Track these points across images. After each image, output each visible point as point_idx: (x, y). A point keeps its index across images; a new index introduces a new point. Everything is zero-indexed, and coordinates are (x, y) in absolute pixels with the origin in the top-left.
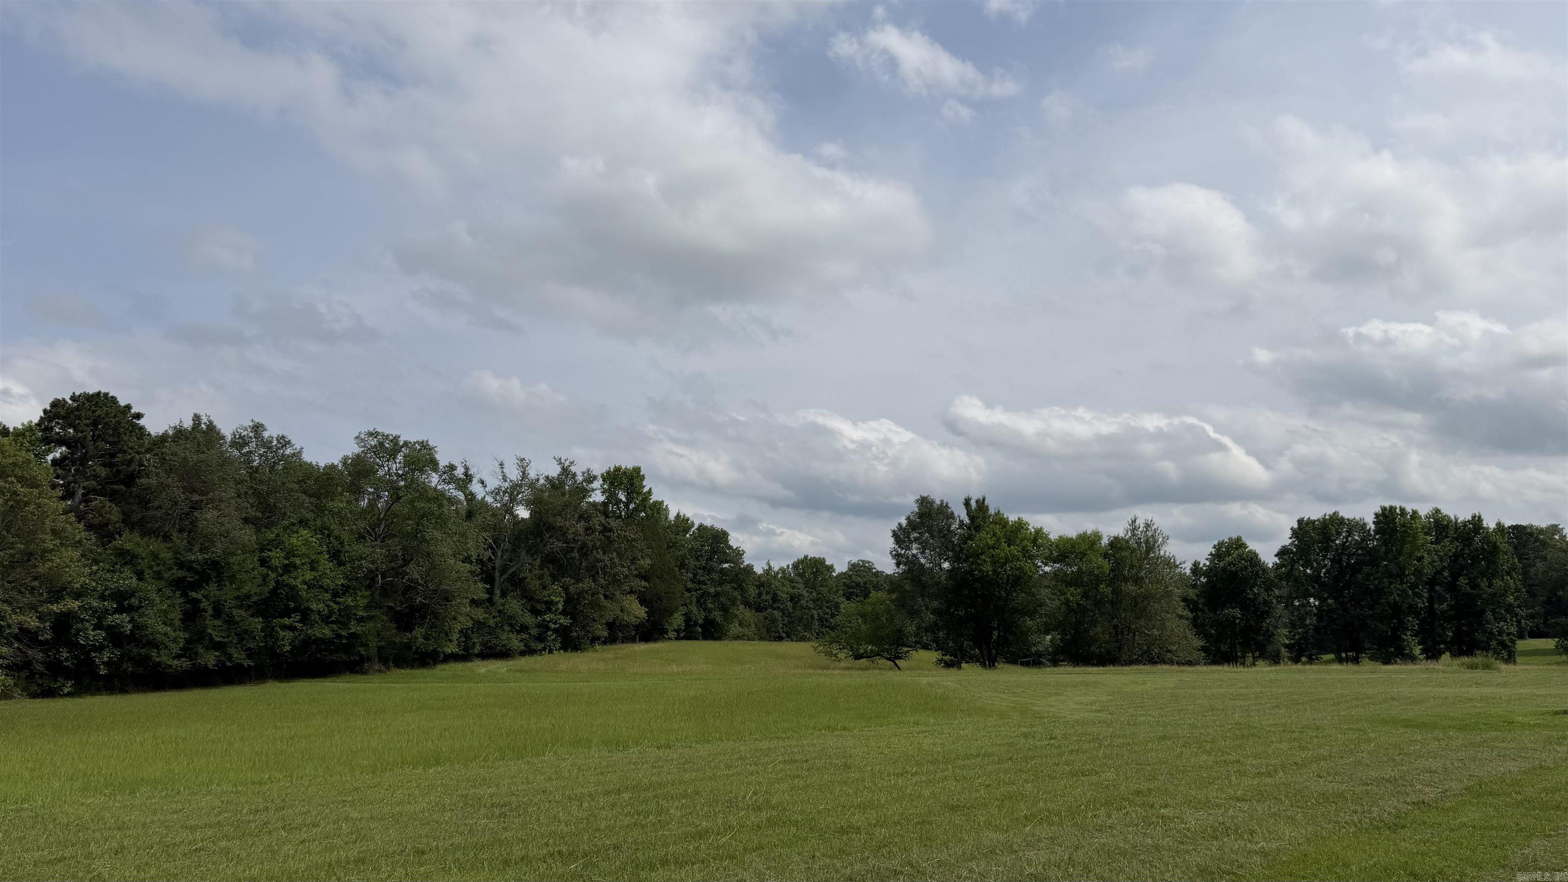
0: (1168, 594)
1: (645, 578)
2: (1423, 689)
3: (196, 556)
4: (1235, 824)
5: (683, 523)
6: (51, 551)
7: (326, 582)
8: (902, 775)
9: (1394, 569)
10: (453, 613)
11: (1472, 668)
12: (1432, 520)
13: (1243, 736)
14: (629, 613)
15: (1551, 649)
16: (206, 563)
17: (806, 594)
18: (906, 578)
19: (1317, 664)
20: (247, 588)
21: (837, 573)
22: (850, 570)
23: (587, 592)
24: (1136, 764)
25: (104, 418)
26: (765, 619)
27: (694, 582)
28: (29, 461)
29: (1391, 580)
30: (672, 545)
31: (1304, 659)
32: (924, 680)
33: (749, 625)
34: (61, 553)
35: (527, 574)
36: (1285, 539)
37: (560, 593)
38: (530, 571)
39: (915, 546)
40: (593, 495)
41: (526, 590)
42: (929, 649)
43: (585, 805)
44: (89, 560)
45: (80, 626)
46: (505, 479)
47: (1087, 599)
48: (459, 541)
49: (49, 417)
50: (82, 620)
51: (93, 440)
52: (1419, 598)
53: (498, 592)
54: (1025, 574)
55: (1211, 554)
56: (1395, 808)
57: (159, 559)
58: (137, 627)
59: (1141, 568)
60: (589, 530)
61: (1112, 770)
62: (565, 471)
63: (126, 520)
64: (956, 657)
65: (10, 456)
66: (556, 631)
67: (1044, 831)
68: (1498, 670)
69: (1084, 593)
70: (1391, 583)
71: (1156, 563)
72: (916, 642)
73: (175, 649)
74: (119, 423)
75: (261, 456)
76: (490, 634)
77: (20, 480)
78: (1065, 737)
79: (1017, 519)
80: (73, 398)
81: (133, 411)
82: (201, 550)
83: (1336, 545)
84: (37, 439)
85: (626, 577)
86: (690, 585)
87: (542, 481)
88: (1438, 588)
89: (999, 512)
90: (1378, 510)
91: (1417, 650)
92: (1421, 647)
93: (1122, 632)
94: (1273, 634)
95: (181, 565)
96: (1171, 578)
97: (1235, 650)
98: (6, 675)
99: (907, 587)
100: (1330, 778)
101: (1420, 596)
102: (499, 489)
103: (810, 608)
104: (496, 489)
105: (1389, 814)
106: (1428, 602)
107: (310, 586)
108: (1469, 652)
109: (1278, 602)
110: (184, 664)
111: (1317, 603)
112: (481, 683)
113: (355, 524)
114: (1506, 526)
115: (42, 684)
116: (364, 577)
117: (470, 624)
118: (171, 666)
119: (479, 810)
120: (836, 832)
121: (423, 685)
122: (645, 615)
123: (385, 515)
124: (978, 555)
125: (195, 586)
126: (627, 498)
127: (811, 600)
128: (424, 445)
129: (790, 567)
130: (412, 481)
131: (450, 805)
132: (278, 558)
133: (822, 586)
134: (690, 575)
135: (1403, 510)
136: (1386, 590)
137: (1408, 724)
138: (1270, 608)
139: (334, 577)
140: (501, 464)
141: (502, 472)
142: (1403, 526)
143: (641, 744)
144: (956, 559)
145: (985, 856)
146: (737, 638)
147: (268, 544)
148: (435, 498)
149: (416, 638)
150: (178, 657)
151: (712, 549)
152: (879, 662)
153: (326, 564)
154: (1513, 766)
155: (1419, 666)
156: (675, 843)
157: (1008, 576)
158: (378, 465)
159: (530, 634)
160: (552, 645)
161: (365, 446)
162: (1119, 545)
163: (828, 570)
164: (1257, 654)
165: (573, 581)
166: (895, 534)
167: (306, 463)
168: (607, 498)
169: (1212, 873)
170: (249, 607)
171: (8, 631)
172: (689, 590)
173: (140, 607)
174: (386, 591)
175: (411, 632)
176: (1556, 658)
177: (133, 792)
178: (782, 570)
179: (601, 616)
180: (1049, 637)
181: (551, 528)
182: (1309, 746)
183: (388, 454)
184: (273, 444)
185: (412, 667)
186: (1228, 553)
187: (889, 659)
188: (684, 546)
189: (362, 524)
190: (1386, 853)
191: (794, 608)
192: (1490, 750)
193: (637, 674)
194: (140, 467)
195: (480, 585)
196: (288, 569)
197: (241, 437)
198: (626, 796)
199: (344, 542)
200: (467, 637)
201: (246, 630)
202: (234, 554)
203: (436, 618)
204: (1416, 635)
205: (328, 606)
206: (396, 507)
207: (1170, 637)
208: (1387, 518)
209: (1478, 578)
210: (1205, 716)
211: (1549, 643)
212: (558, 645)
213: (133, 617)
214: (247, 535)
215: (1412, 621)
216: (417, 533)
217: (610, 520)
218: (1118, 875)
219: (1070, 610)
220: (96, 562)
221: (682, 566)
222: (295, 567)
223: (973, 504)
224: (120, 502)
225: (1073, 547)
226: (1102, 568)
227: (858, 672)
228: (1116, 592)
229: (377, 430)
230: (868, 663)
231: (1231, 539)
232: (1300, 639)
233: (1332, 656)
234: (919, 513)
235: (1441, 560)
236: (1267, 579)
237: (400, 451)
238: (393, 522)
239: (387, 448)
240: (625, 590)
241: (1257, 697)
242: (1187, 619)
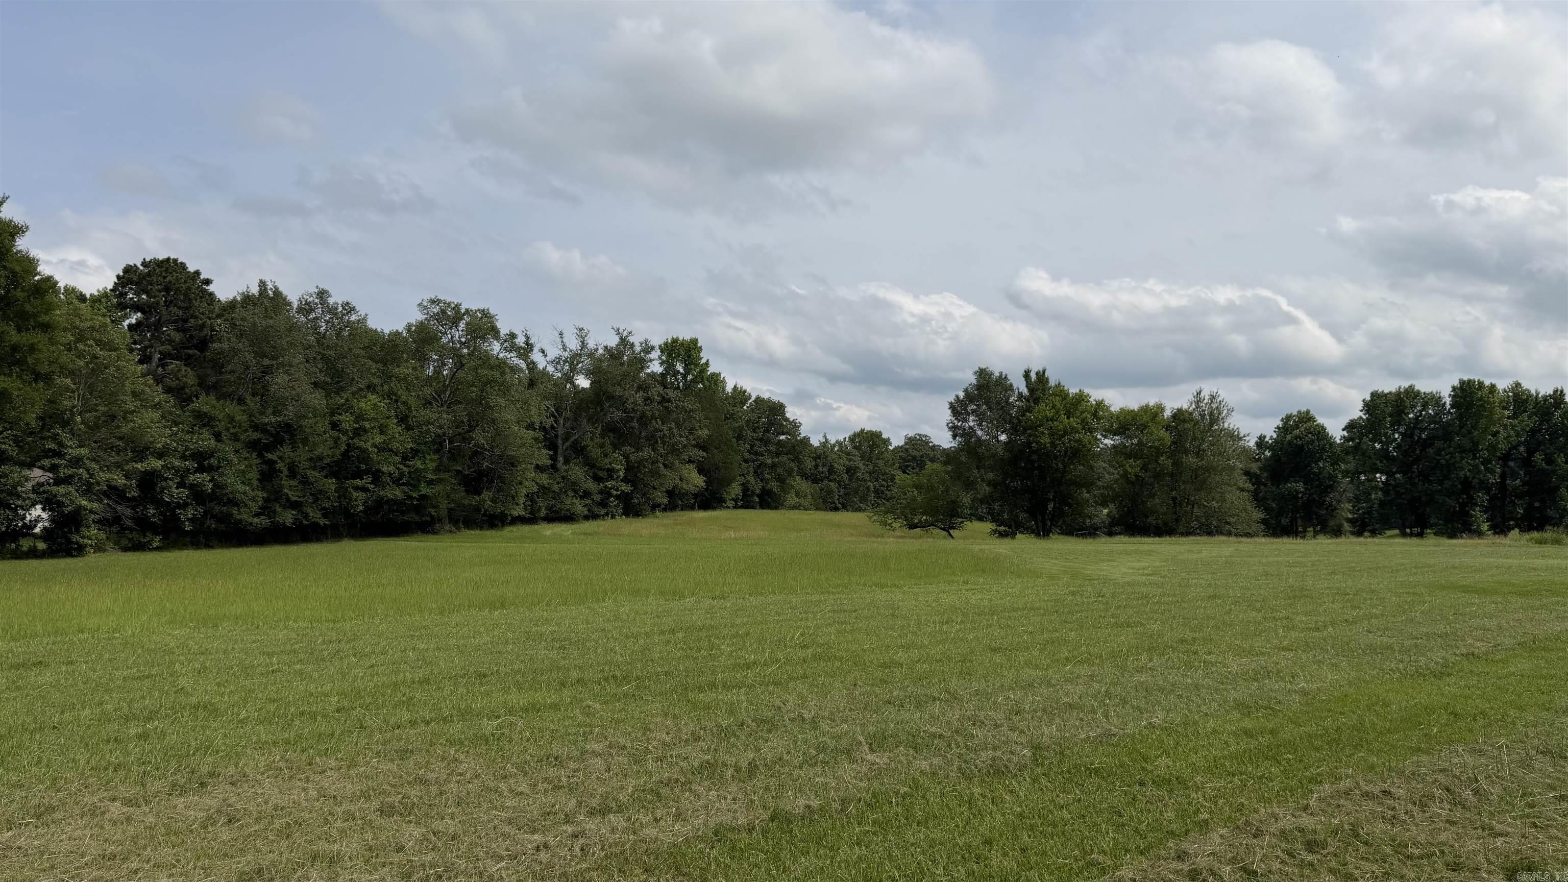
0: (1230, 467)
1: (703, 448)
2: (1486, 560)
3: (269, 419)
4: (1278, 669)
5: (740, 396)
6: (132, 412)
7: (395, 445)
8: (947, 623)
9: (1467, 444)
10: (519, 478)
11: (1541, 543)
12: (1511, 394)
13: (1295, 597)
14: (688, 483)
16: (279, 425)
17: (862, 467)
18: (962, 451)
19: (1380, 538)
20: (320, 450)
21: (893, 447)
22: (906, 444)
23: (646, 460)
25: (174, 284)
26: (821, 490)
27: (751, 453)
28: (105, 325)
29: (1464, 455)
30: (730, 417)
31: (1366, 534)
32: (976, 548)
33: (806, 496)
34: (142, 414)
35: (589, 442)
36: (1356, 412)
37: (621, 461)
38: (592, 439)
39: (971, 418)
40: (651, 366)
41: (588, 458)
42: (984, 520)
43: (641, 641)
44: (169, 421)
45: (164, 484)
46: (565, 348)
47: (1146, 472)
48: (522, 408)
49: (123, 283)
50: (166, 479)
51: (166, 305)
52: (1490, 473)
53: (561, 459)
54: (1084, 446)
55: (1278, 428)
56: (1443, 658)
57: (235, 421)
58: (217, 486)
59: (1203, 440)
60: (648, 400)
61: (1159, 622)
62: (624, 341)
63: (202, 383)
64: (1010, 527)
65: (87, 320)
66: (617, 497)
67: (1084, 670)
69: (1144, 466)
70: (1462, 458)
71: (1219, 436)
72: (971, 515)
73: (255, 508)
74: (189, 289)
75: (327, 322)
76: (554, 498)
77: (99, 343)
78: (1114, 595)
79: (1078, 391)
80: (144, 264)
81: (202, 277)
82: (274, 413)
83: (1410, 419)
84: (113, 305)
85: (685, 446)
86: (747, 455)
87: (601, 351)
88: (1512, 464)
89: (1059, 384)
90: (1456, 383)
91: (1485, 527)
92: (1489, 523)
93: (1180, 504)
94: (1336, 509)
95: (256, 428)
96: (1234, 451)
97: (1296, 524)
98: (99, 529)
99: (963, 459)
100: (1379, 633)
101: (1492, 472)
102: (559, 358)
103: (865, 481)
104: (557, 358)
105: (1436, 663)
106: (1500, 478)
107: (380, 449)
108: (1540, 528)
109: (1343, 477)
110: (262, 522)
111: (1383, 478)
112: (547, 543)
113: (421, 390)
115: (133, 538)
116: (432, 442)
117: (535, 489)
118: (251, 524)
119: (540, 643)
120: (878, 667)
121: (491, 544)
122: (703, 484)
123: (450, 382)
124: (1036, 427)
125: (269, 448)
126: (685, 370)
127: (867, 472)
128: (485, 314)
129: (847, 440)
130: (475, 349)
131: (512, 639)
132: (348, 421)
133: (878, 459)
134: (747, 446)
135: (1480, 383)
136: (1457, 465)
137: (1466, 589)
138: (1334, 482)
139: (403, 440)
140: (561, 334)
141: (562, 342)
142: (1480, 399)
143: (696, 595)
144: (1015, 429)
145: (1023, 687)
146: (794, 508)
147: (338, 409)
148: (497, 366)
149: (484, 501)
150: (257, 515)
151: (769, 421)
152: (934, 532)
153: (395, 428)
155: (1486, 541)
156: (723, 672)
157: (1066, 448)
158: (441, 333)
159: (593, 500)
160: (614, 511)
161: (428, 314)
162: (1182, 417)
163: (885, 443)
164: (1318, 528)
165: (633, 450)
166: (952, 407)
167: (371, 330)
168: (665, 369)
169: (1248, 707)
170: (323, 468)
171: (97, 488)
172: (746, 461)
173: (219, 467)
174: (454, 455)
175: (479, 495)
177: (216, 626)
178: (839, 443)
179: (661, 484)
180: (1105, 511)
181: (611, 398)
182: (1362, 606)
183: (450, 322)
184: (339, 310)
185: (481, 528)
186: (1297, 426)
187: (944, 529)
188: (741, 418)
189: (428, 391)
190: (1429, 695)
191: (850, 480)
192: (1548, 613)
193: (697, 538)
194: (211, 332)
195: (544, 451)
196: (359, 432)
197: (307, 303)
198: (680, 635)
199: (411, 407)
200: (533, 501)
201: (320, 490)
202: (305, 417)
203: (503, 482)
204: (1485, 512)
205: (398, 469)
206: (461, 374)
207: (1229, 509)
208: (1465, 391)
209: (1555, 454)
210: (1259, 580)
212: (620, 511)
213: (213, 477)
214: (317, 399)
215: (1482, 497)
216: (482, 400)
217: (668, 391)
219: (1128, 482)
220: (176, 424)
221: (739, 437)
222: (365, 431)
223: (1033, 376)
224: (195, 366)
225: (1134, 419)
226: (1163, 440)
227: (911, 541)
228: (1177, 464)
229: (439, 297)
230: (922, 532)
231: (1299, 412)
232: (1364, 513)
233: (1397, 532)
234: (977, 385)
235: (1518, 435)
236: (1334, 454)
237: (462, 319)
238: (457, 389)
239: (449, 316)
240: (684, 459)
241: (1313, 565)
242: (1248, 491)
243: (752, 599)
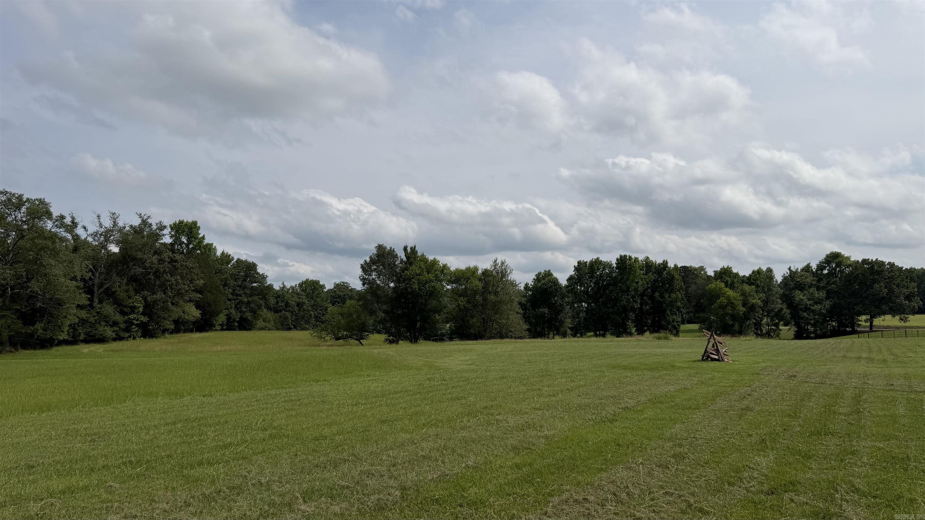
0: (512, 301)
1: (200, 292)
2: (634, 350)
4: (534, 422)
5: (226, 258)
8: (356, 405)
9: (625, 288)
10: (64, 314)
11: (659, 339)
12: (644, 263)
13: (543, 376)
14: (188, 315)
15: (696, 330)
17: (306, 302)
18: (369, 292)
19: (584, 337)
21: (327, 289)
22: (335, 287)
23: (159, 301)
24: (487, 392)
26: (280, 317)
27: (233, 295)
29: (623, 293)
30: (219, 272)
31: (578, 335)
32: (376, 351)
33: (270, 321)
35: (118, 289)
36: (571, 272)
37: (140, 301)
38: (119, 287)
39: (374, 273)
40: (164, 238)
41: (117, 299)
42: (380, 333)
43: (151, 432)
46: (101, 226)
47: (469, 304)
48: (68, 266)
52: (635, 303)
53: (96, 300)
54: (436, 290)
55: (534, 279)
56: (614, 411)
59: (498, 286)
60: (161, 261)
61: (474, 396)
62: (144, 222)
64: (396, 337)
66: (137, 325)
67: (432, 431)
68: (671, 340)
69: (468, 300)
70: (622, 295)
71: (506, 284)
72: (373, 330)
76: (91, 327)
78: (451, 379)
79: (433, 259)
83: (597, 275)
85: (187, 291)
86: (230, 296)
87: (127, 228)
88: (645, 298)
89: (423, 254)
90: (618, 257)
91: (633, 330)
92: (635, 328)
93: (487, 322)
94: (563, 322)
96: (513, 292)
97: (544, 330)
99: (369, 298)
100: (584, 397)
101: (635, 302)
102: (97, 233)
103: (309, 311)
104: (95, 233)
105: (610, 414)
106: (640, 305)
108: (658, 331)
109: (567, 305)
111: (586, 306)
112: (84, 358)
114: (679, 267)
117: (77, 321)
119: (76, 438)
120: (312, 440)
121: (42, 360)
122: (199, 316)
123: (13, 248)
124: (410, 279)
126: (187, 241)
127: (310, 305)
128: (42, 202)
129: (297, 286)
130: (33, 226)
131: (55, 436)
133: (317, 297)
134: (231, 290)
135: (630, 257)
136: (620, 299)
137: (625, 368)
138: (562, 308)
140: (99, 216)
141: (99, 221)
142: (630, 265)
143: (192, 394)
144: (398, 281)
145: (398, 447)
146: (261, 329)
148: (49, 237)
149: (37, 330)
151: (246, 274)
152: (351, 341)
154: (672, 388)
155: (634, 338)
157: (427, 291)
158: (7, 214)
159: (119, 327)
160: (135, 334)
162: (487, 274)
163: (321, 288)
164: (555, 332)
165: (149, 294)
166: (362, 267)
168: (174, 241)
172: (230, 300)
174: (14, 299)
175: (33, 326)
176: (698, 334)
178: (292, 288)
179: (170, 316)
180: (448, 325)
181: (134, 259)
182: (576, 380)
183: (14, 207)
185: (35, 349)
186: (544, 278)
187: (357, 340)
188: (226, 272)
190: (607, 434)
191: (299, 310)
192: (662, 380)
193: (194, 352)
195: (83, 295)
198: (179, 425)
200: (74, 329)
203: (52, 317)
204: (633, 322)
206: (21, 243)
207: (511, 323)
208: (622, 261)
209: (664, 293)
210: (525, 366)
211: (695, 326)
212: (140, 334)
215: (632, 315)
216: (37, 261)
217: (175, 255)
218: (469, 453)
219: (460, 310)
221: (225, 285)
223: (409, 250)
225: (463, 275)
226: (478, 286)
227: (337, 348)
228: (485, 299)
229: (7, 190)
230: (344, 342)
231: (545, 271)
232: (577, 324)
233: (592, 333)
234: (377, 254)
235: (647, 283)
236: (562, 293)
237: (24, 205)
238: (19, 253)
239: (14, 202)
240: (186, 300)
241: (552, 355)
242: (521, 314)
243: (230, 395)
